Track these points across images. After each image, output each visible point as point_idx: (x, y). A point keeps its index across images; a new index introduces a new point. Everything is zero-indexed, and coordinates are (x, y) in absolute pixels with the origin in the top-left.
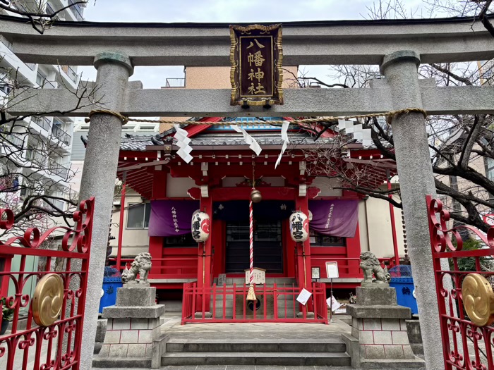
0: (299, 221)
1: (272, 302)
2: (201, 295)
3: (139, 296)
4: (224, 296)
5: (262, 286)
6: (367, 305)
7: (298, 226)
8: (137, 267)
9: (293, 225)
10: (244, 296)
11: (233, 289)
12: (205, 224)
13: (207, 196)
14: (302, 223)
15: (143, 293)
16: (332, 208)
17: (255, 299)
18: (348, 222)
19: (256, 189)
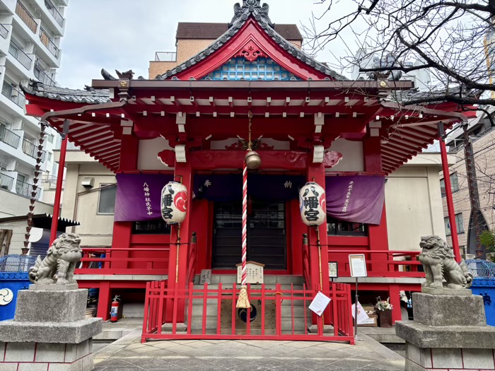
0: (314, 195)
1: (274, 311)
2: (173, 299)
3: (53, 304)
4: (205, 301)
5: (260, 287)
6: (436, 325)
7: (313, 202)
8: (55, 256)
9: (306, 201)
10: (234, 301)
11: (217, 291)
12: (181, 198)
13: (184, 160)
14: (318, 198)
15: (61, 300)
16: (351, 186)
17: (249, 306)
18: (372, 205)
19: (253, 150)
